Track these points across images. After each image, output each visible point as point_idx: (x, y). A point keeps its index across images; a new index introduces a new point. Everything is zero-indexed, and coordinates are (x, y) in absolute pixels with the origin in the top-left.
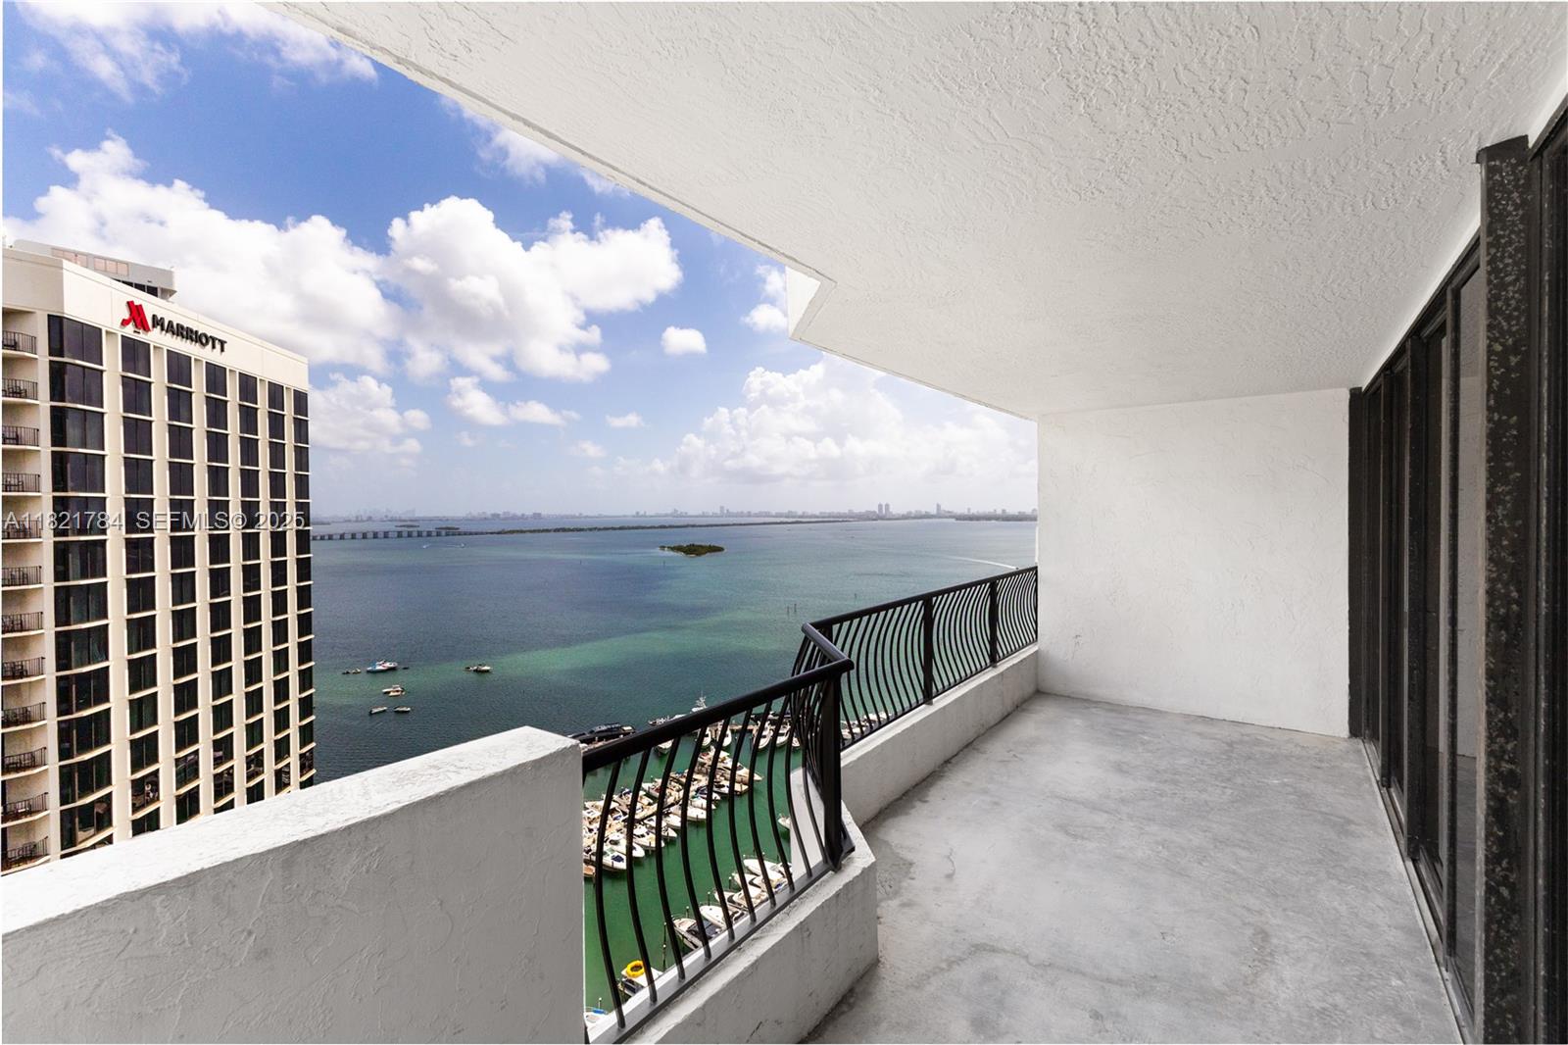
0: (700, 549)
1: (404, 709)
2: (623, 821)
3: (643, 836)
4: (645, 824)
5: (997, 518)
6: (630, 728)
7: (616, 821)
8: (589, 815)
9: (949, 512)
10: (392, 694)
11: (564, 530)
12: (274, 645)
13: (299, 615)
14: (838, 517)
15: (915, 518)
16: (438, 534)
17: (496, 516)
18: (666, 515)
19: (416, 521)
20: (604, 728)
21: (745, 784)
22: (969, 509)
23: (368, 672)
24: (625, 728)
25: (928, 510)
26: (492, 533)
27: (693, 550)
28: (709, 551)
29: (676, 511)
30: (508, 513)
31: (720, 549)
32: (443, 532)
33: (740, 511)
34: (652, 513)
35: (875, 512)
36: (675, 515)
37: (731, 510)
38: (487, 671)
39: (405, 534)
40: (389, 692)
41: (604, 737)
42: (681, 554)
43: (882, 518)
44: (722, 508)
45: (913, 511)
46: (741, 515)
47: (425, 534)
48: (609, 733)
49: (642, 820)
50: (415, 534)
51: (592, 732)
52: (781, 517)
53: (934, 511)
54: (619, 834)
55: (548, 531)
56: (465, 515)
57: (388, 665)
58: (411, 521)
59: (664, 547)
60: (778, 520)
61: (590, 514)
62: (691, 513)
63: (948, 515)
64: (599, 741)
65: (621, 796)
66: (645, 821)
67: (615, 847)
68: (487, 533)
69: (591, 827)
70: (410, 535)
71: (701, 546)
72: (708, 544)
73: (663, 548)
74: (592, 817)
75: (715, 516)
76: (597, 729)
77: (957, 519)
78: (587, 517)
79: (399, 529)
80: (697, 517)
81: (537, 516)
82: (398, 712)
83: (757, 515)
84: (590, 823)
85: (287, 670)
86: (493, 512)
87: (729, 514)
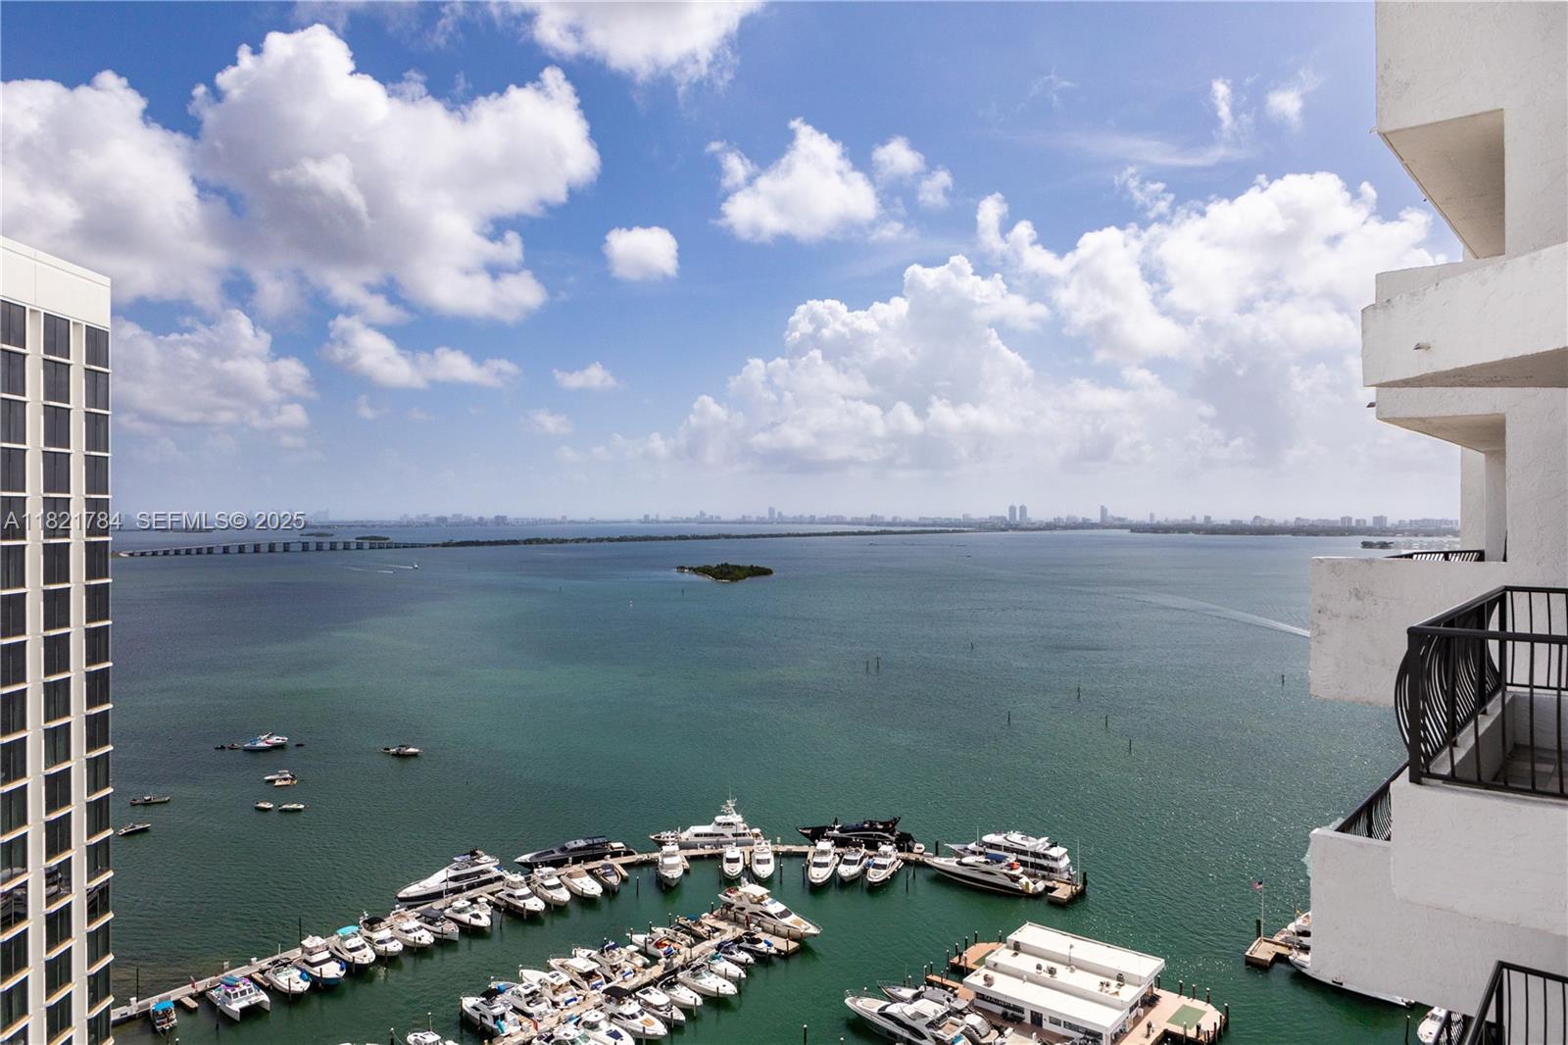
0: (737, 572)
1: (294, 806)
2: (604, 992)
3: (633, 1017)
4: (637, 998)
5: (1197, 529)
6: (621, 844)
7: (595, 992)
8: (553, 980)
9: (1119, 519)
10: (277, 783)
11: (538, 541)
12: (47, 720)
13: (88, 674)
14: (947, 525)
15: (1066, 527)
16: (359, 547)
17: (442, 520)
18: (688, 521)
19: (329, 527)
20: (581, 843)
21: (794, 940)
22: (1152, 515)
23: (246, 750)
24: (615, 845)
25: (1087, 516)
26: (434, 545)
27: (726, 573)
28: (749, 575)
29: (702, 514)
30: (460, 515)
31: (767, 572)
32: (366, 545)
33: (797, 514)
34: (668, 518)
35: (1005, 518)
36: (702, 520)
37: (784, 514)
38: (414, 755)
39: (312, 547)
40: (273, 781)
41: (582, 858)
42: (708, 579)
43: (1016, 528)
44: (771, 510)
45: (1064, 517)
46: (799, 521)
47: (340, 546)
48: (590, 852)
49: (634, 991)
50: (327, 546)
51: (563, 849)
52: (859, 524)
53: (1096, 518)
54: (597, 1012)
55: (515, 542)
56: (398, 519)
57: (274, 740)
58: (322, 527)
59: (683, 568)
60: (856, 528)
61: (578, 518)
62: (724, 518)
63: (1117, 523)
64: (574, 863)
65: (602, 952)
66: (638, 993)
67: (591, 1033)
68: (428, 546)
69: (556, 999)
70: (319, 547)
71: (738, 567)
72: (748, 564)
73: (681, 568)
74: (558, 984)
75: (761, 521)
76: (571, 845)
77: (1132, 531)
78: (572, 522)
79: (306, 539)
80: (734, 523)
81: (500, 520)
82: (286, 810)
83: (823, 522)
84: (554, 992)
85: (68, 758)
86: (438, 515)
87: (782, 521)
